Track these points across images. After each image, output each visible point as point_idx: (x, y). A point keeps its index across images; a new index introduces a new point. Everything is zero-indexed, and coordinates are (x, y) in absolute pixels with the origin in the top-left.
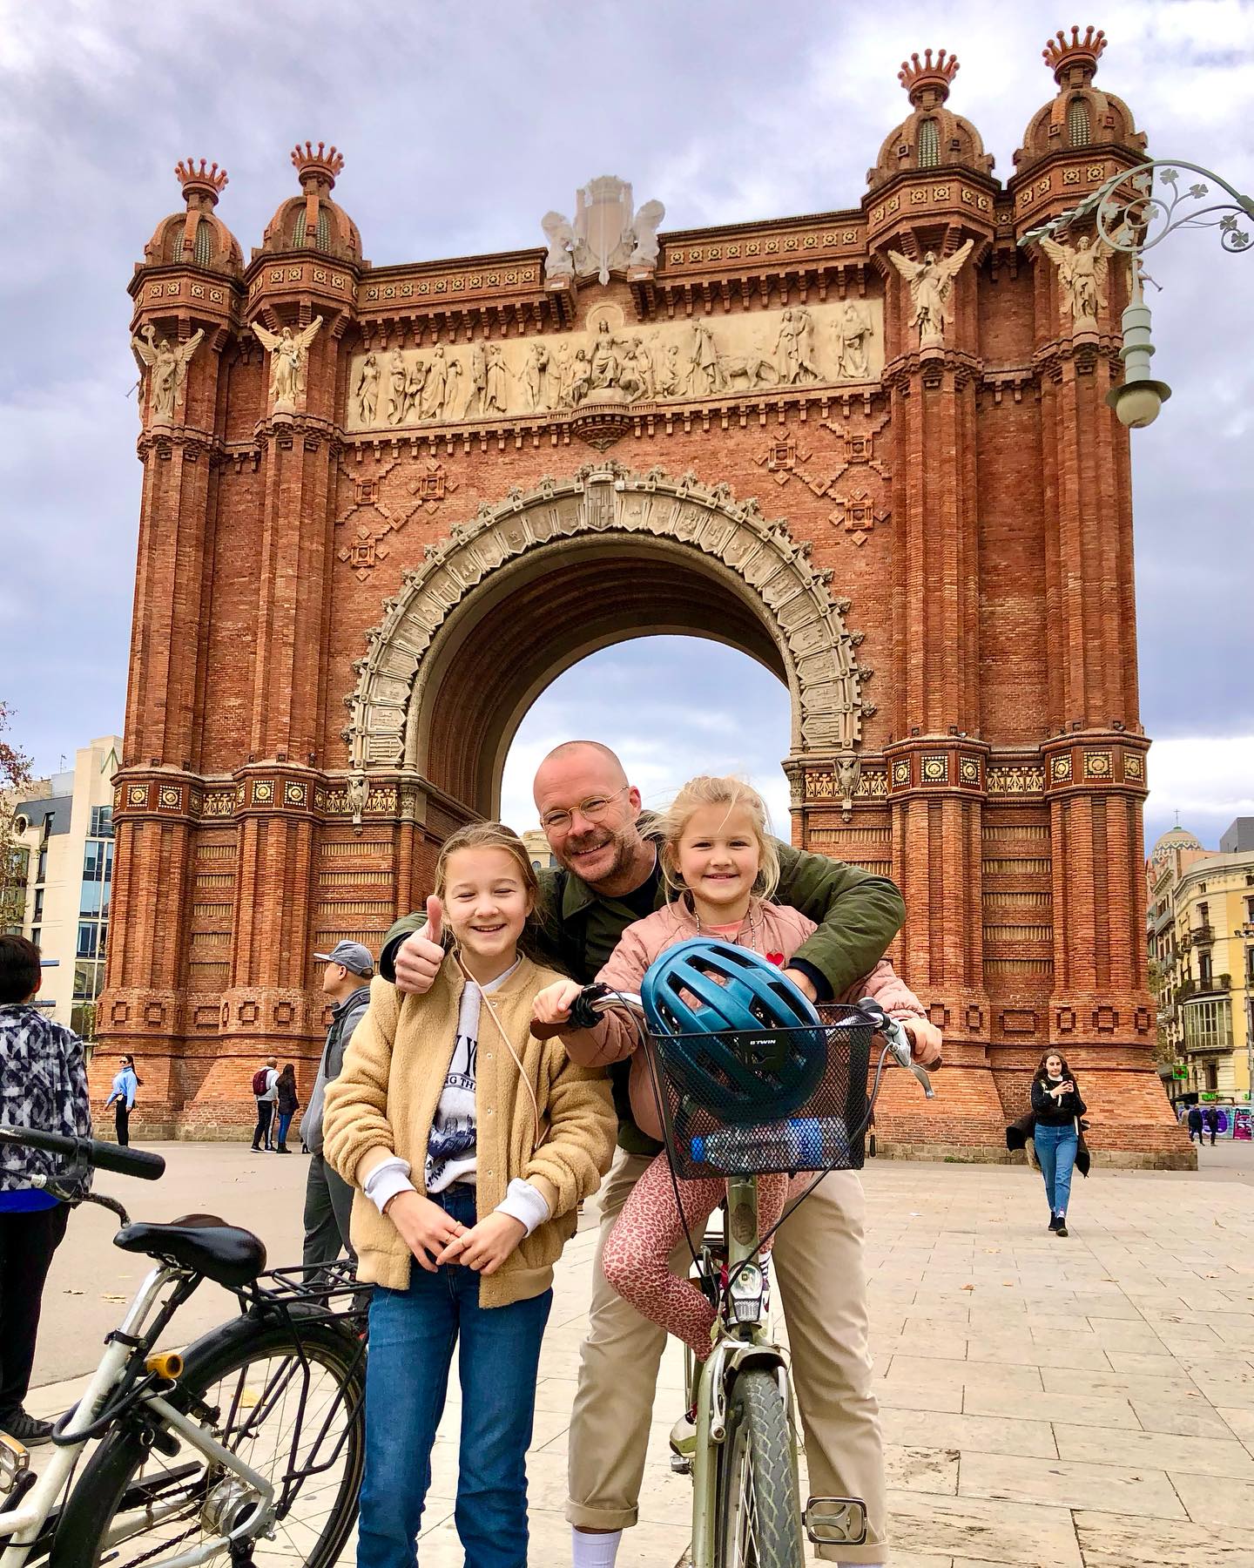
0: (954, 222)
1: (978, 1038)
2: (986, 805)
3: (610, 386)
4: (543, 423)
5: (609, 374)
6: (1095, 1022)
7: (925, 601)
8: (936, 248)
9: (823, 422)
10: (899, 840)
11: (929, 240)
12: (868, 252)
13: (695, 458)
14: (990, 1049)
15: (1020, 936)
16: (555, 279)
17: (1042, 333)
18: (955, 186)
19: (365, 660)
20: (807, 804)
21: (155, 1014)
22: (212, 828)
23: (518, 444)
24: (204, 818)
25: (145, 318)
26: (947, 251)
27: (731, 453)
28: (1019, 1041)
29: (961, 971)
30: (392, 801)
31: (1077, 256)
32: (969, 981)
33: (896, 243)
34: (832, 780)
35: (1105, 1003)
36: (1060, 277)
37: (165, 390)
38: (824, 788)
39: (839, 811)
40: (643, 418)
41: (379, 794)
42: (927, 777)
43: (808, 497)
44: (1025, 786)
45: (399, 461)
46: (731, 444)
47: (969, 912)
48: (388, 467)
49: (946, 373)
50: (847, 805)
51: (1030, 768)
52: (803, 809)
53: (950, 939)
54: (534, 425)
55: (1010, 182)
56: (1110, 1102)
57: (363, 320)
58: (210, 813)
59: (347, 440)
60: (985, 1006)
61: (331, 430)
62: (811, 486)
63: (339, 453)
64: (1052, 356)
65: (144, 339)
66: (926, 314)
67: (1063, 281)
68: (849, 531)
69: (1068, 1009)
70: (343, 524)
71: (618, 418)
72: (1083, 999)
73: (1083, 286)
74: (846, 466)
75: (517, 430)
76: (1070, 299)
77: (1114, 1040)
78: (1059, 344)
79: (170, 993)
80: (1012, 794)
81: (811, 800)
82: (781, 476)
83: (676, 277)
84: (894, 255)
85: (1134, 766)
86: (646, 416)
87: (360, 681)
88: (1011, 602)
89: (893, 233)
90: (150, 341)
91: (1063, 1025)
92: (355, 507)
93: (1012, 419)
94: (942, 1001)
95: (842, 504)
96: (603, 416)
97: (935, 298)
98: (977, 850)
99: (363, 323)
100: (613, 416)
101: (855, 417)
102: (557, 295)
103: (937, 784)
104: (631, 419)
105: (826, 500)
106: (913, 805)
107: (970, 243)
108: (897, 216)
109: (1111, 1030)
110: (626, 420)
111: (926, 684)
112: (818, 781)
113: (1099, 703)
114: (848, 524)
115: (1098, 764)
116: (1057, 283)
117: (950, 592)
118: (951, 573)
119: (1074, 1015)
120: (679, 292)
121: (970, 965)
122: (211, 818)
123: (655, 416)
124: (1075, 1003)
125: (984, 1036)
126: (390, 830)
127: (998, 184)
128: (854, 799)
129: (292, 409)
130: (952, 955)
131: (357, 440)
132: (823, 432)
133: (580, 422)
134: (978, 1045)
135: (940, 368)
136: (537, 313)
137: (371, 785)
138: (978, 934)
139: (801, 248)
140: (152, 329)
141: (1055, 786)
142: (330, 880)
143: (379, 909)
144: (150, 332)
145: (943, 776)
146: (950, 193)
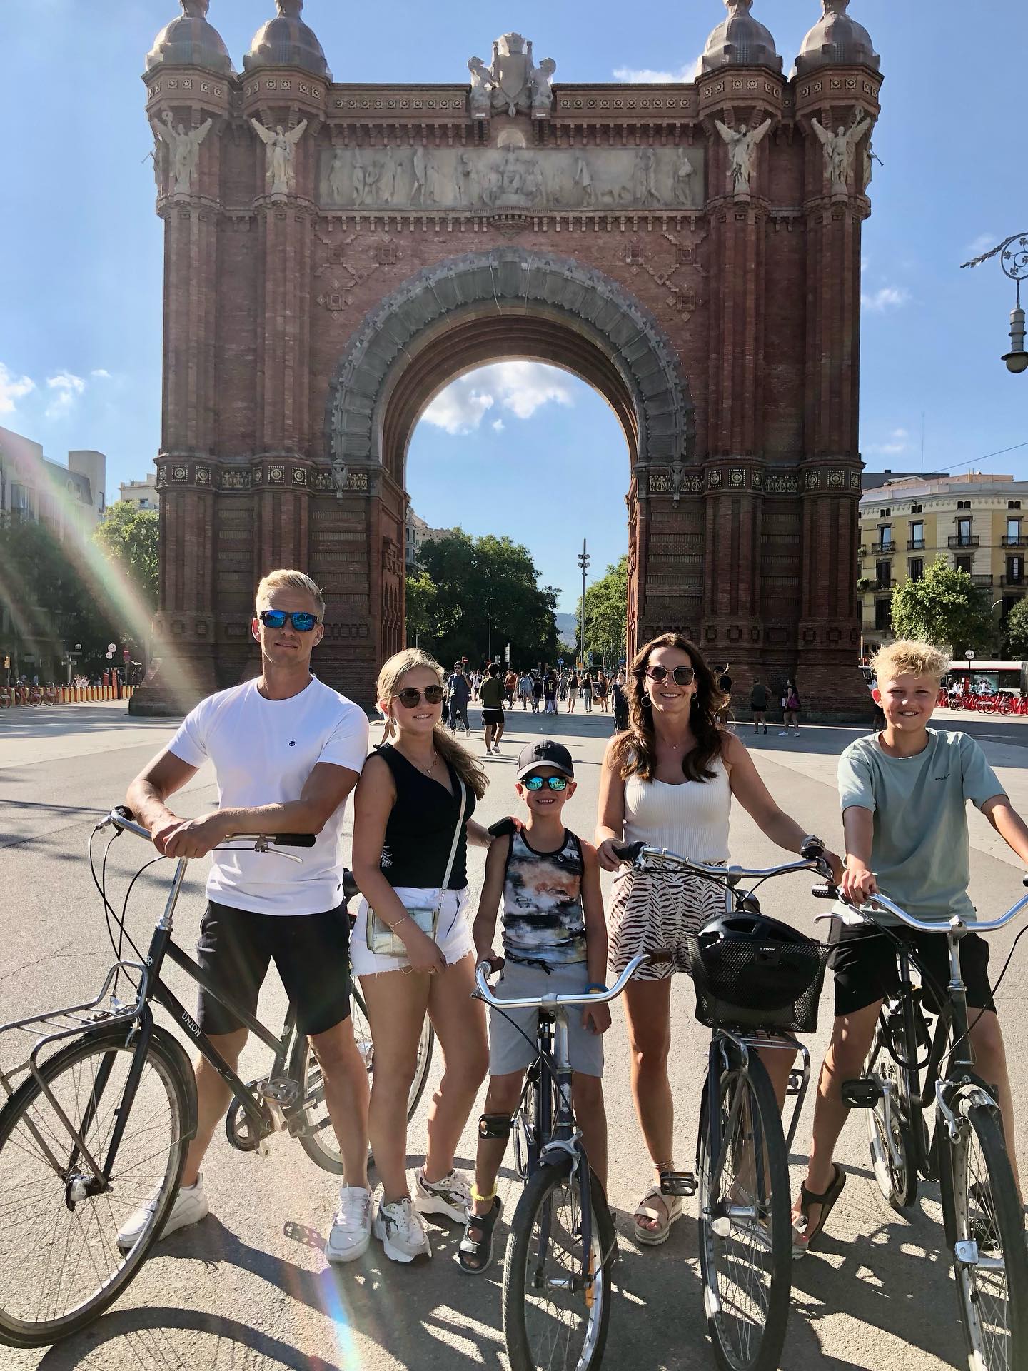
0: (761, 105)
1: (757, 646)
2: (765, 501)
3: (516, 193)
4: (468, 215)
5: (516, 184)
6: (828, 638)
7: (733, 366)
8: (745, 121)
9: (663, 233)
10: (711, 522)
11: (743, 116)
12: (697, 116)
13: (576, 250)
14: (762, 651)
15: (779, 582)
16: (479, 109)
17: (810, 188)
18: (761, 79)
19: (341, 380)
20: (649, 496)
21: (201, 629)
22: (228, 496)
23: (450, 229)
24: (224, 489)
25: (164, 105)
26: (753, 124)
27: (600, 249)
28: (778, 647)
29: (748, 605)
30: (365, 482)
31: (835, 140)
32: (753, 612)
33: (720, 115)
34: (667, 481)
35: (835, 625)
36: (825, 152)
37: (184, 165)
38: (662, 484)
39: (672, 500)
40: (540, 219)
41: (355, 477)
42: (732, 482)
43: (652, 285)
44: (786, 489)
45: (361, 233)
46: (600, 242)
47: (754, 569)
48: (353, 237)
49: (750, 211)
50: (676, 497)
51: (790, 477)
52: (648, 499)
53: (742, 586)
54: (462, 216)
55: (793, 79)
56: (834, 684)
57: (332, 123)
58: (228, 486)
59: (322, 214)
60: (761, 626)
61: (313, 208)
62: (655, 278)
63: (315, 223)
64: (817, 206)
65: (165, 123)
66: (740, 169)
67: (826, 155)
68: (680, 312)
69: (811, 629)
70: (319, 277)
71: (523, 217)
72: (820, 623)
73: (840, 161)
74: (678, 266)
75: (450, 218)
76: (830, 169)
77: (839, 647)
78: (822, 199)
79: (210, 614)
80: (779, 493)
81: (653, 493)
82: (635, 269)
83: (564, 117)
84: (719, 124)
85: (856, 480)
86: (543, 217)
87: (337, 395)
88: (781, 368)
89: (718, 107)
90: (170, 125)
91: (807, 638)
92: (328, 265)
93: (785, 243)
94: (738, 623)
95: (675, 292)
96: (513, 216)
97: (746, 157)
98: (759, 529)
99: (332, 125)
100: (520, 216)
101: (684, 232)
102: (480, 122)
103: (739, 487)
104: (532, 218)
105: (663, 289)
106: (723, 499)
107: (769, 121)
108: (721, 96)
109: (836, 642)
110: (529, 219)
111: (732, 422)
112: (658, 480)
113: (836, 438)
114: (679, 307)
115: (836, 478)
116: (822, 156)
117: (749, 360)
118: (750, 348)
119: (815, 632)
120: (566, 128)
121: (753, 601)
122: (228, 489)
123: (548, 218)
124: (816, 624)
125: (759, 645)
126: (363, 503)
127: (786, 78)
128: (681, 493)
129: (286, 190)
130: (744, 596)
131: (330, 215)
132: (663, 241)
133: (496, 218)
134: (756, 650)
135: (747, 207)
136: (463, 132)
137: (349, 471)
138: (758, 582)
139: (651, 107)
140: (171, 114)
141: (808, 490)
142: (321, 537)
143: (357, 557)
144: (169, 116)
145: (742, 482)
146: (757, 82)
